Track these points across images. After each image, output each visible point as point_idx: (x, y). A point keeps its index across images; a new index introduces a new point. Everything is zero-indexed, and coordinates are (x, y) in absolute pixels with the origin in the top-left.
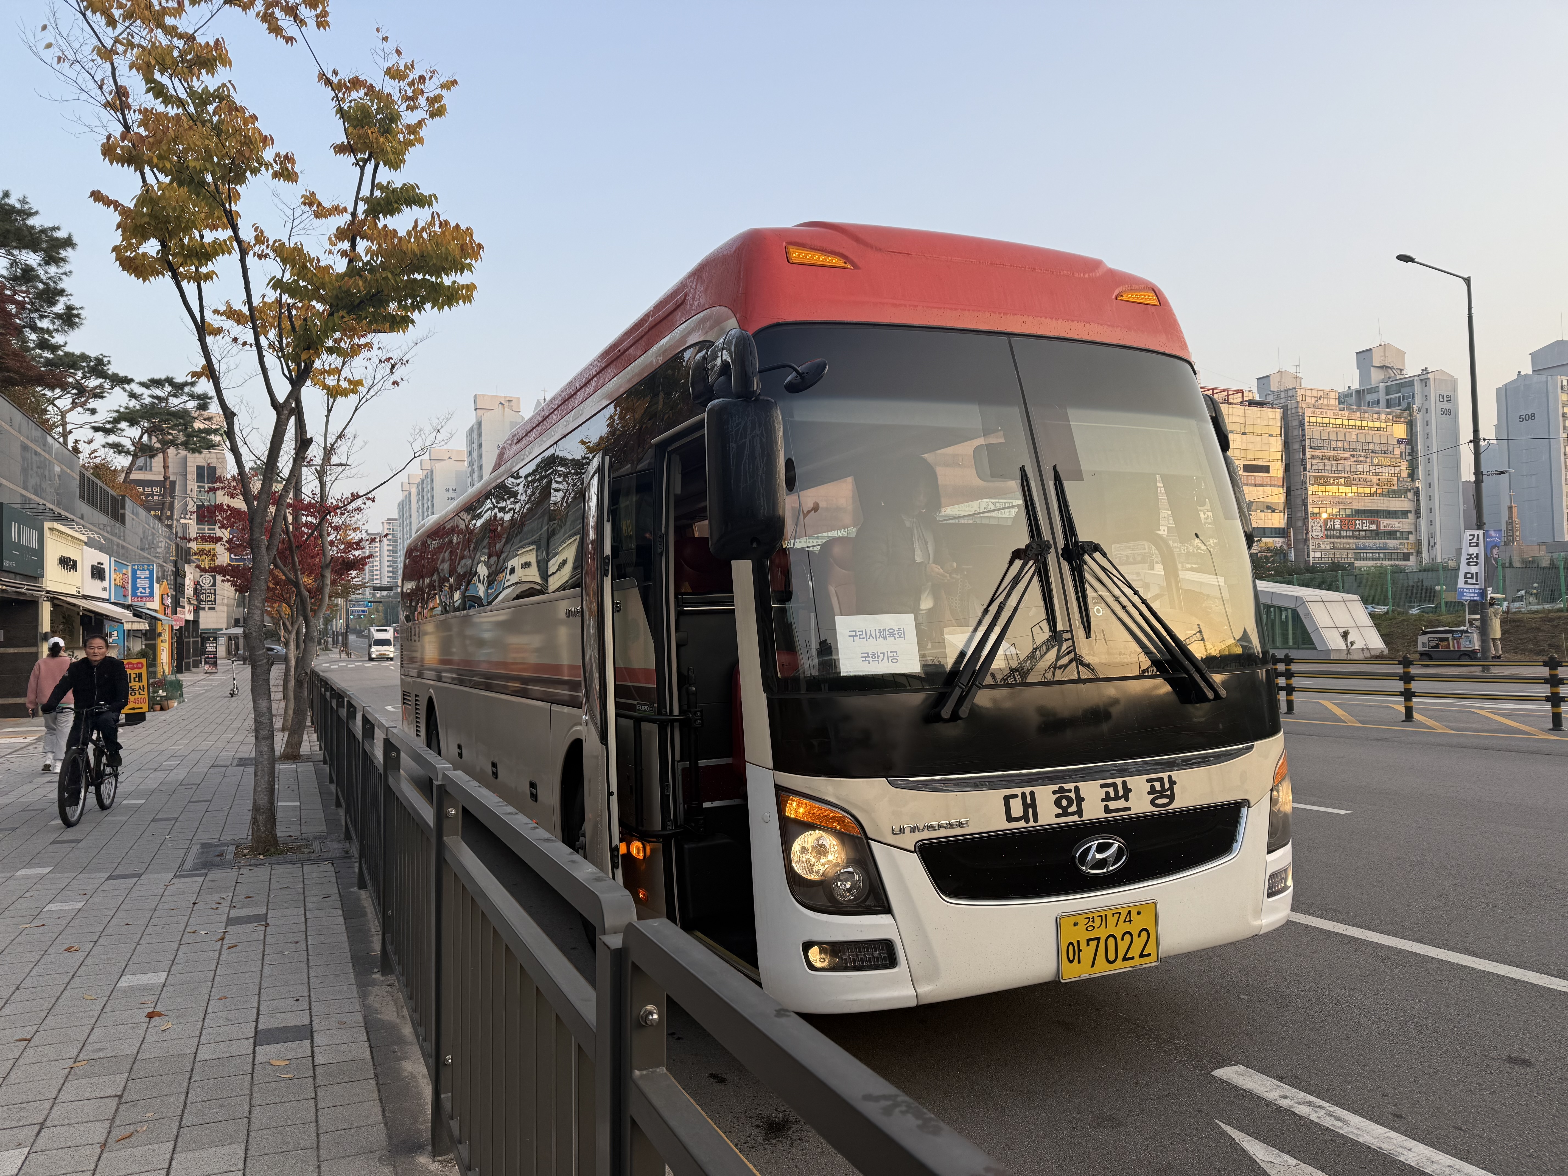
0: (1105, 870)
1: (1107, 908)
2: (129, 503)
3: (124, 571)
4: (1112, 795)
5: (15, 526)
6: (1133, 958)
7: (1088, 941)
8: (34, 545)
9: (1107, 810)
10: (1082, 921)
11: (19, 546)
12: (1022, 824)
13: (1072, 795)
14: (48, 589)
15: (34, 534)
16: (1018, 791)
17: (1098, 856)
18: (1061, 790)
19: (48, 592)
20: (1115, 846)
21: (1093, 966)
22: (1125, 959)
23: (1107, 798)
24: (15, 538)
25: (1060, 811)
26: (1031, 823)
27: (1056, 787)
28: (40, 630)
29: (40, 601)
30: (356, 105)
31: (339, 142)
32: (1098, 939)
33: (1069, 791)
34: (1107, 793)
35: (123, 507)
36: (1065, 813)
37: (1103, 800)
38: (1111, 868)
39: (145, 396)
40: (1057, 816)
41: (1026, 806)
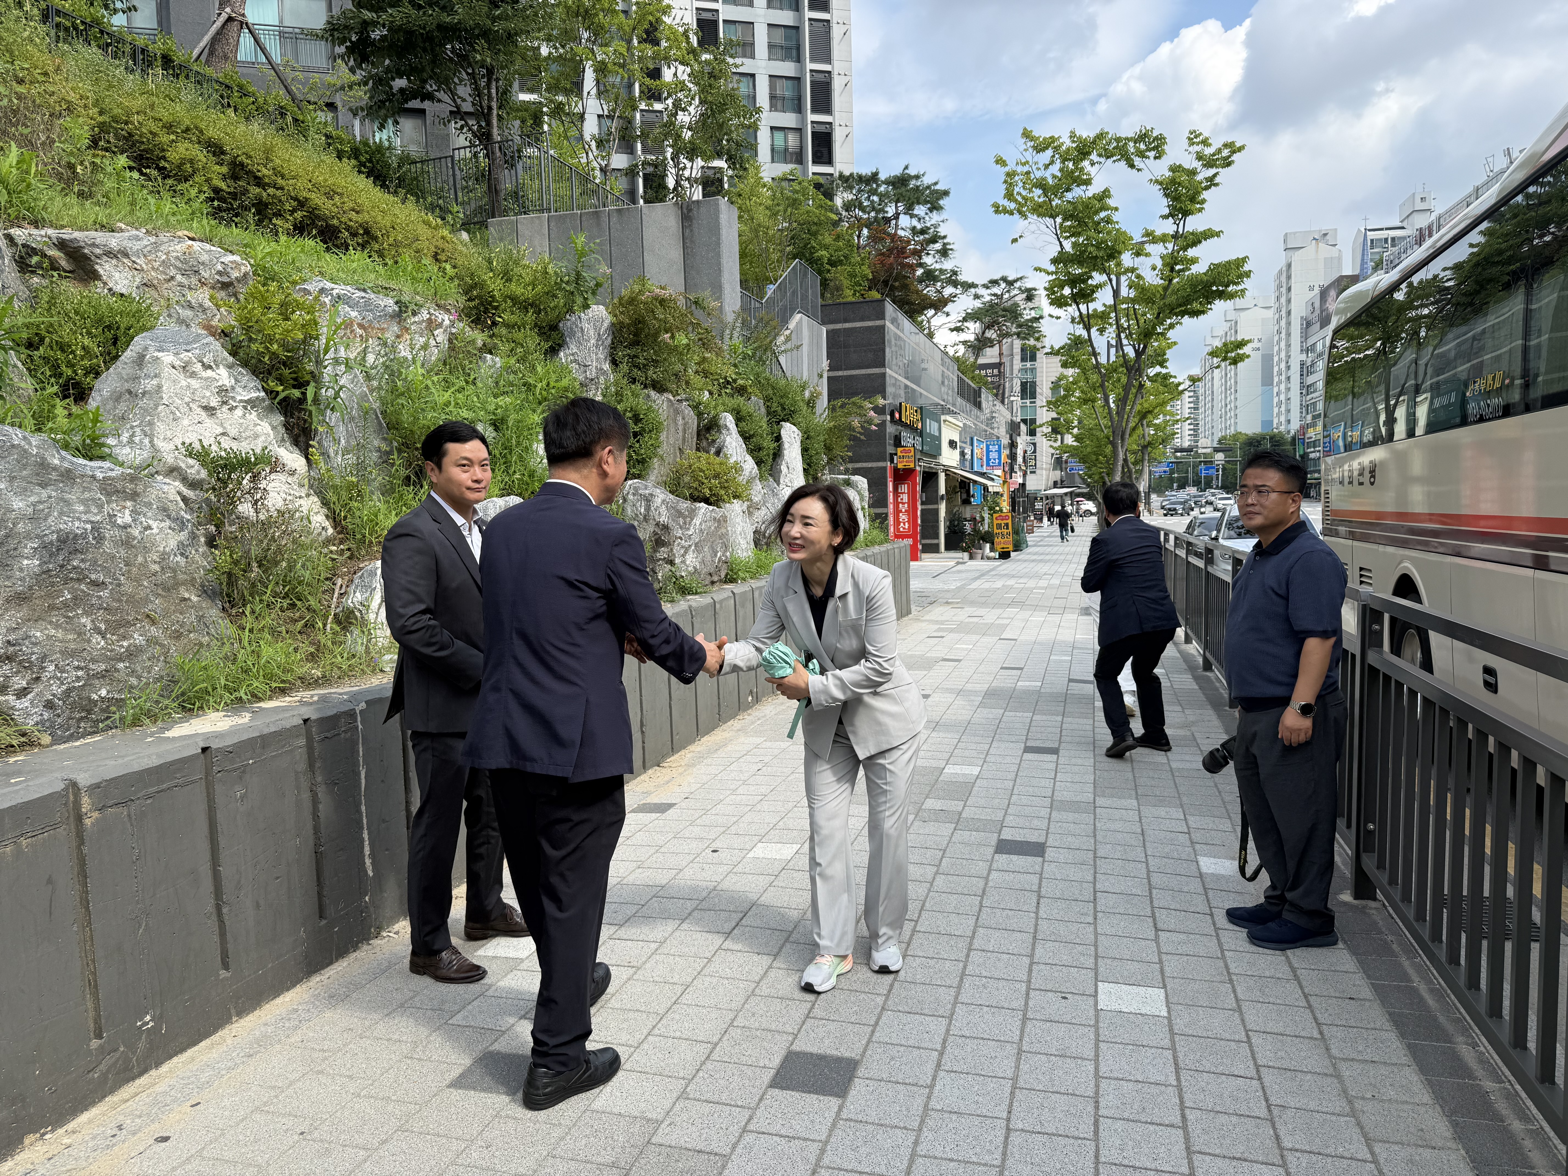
5: (929, 422)
8: (937, 434)
11: (930, 435)
15: (936, 426)
19: (943, 466)
24: (929, 430)
28: (939, 493)
29: (939, 472)
35: (980, 396)
39: (985, 296)
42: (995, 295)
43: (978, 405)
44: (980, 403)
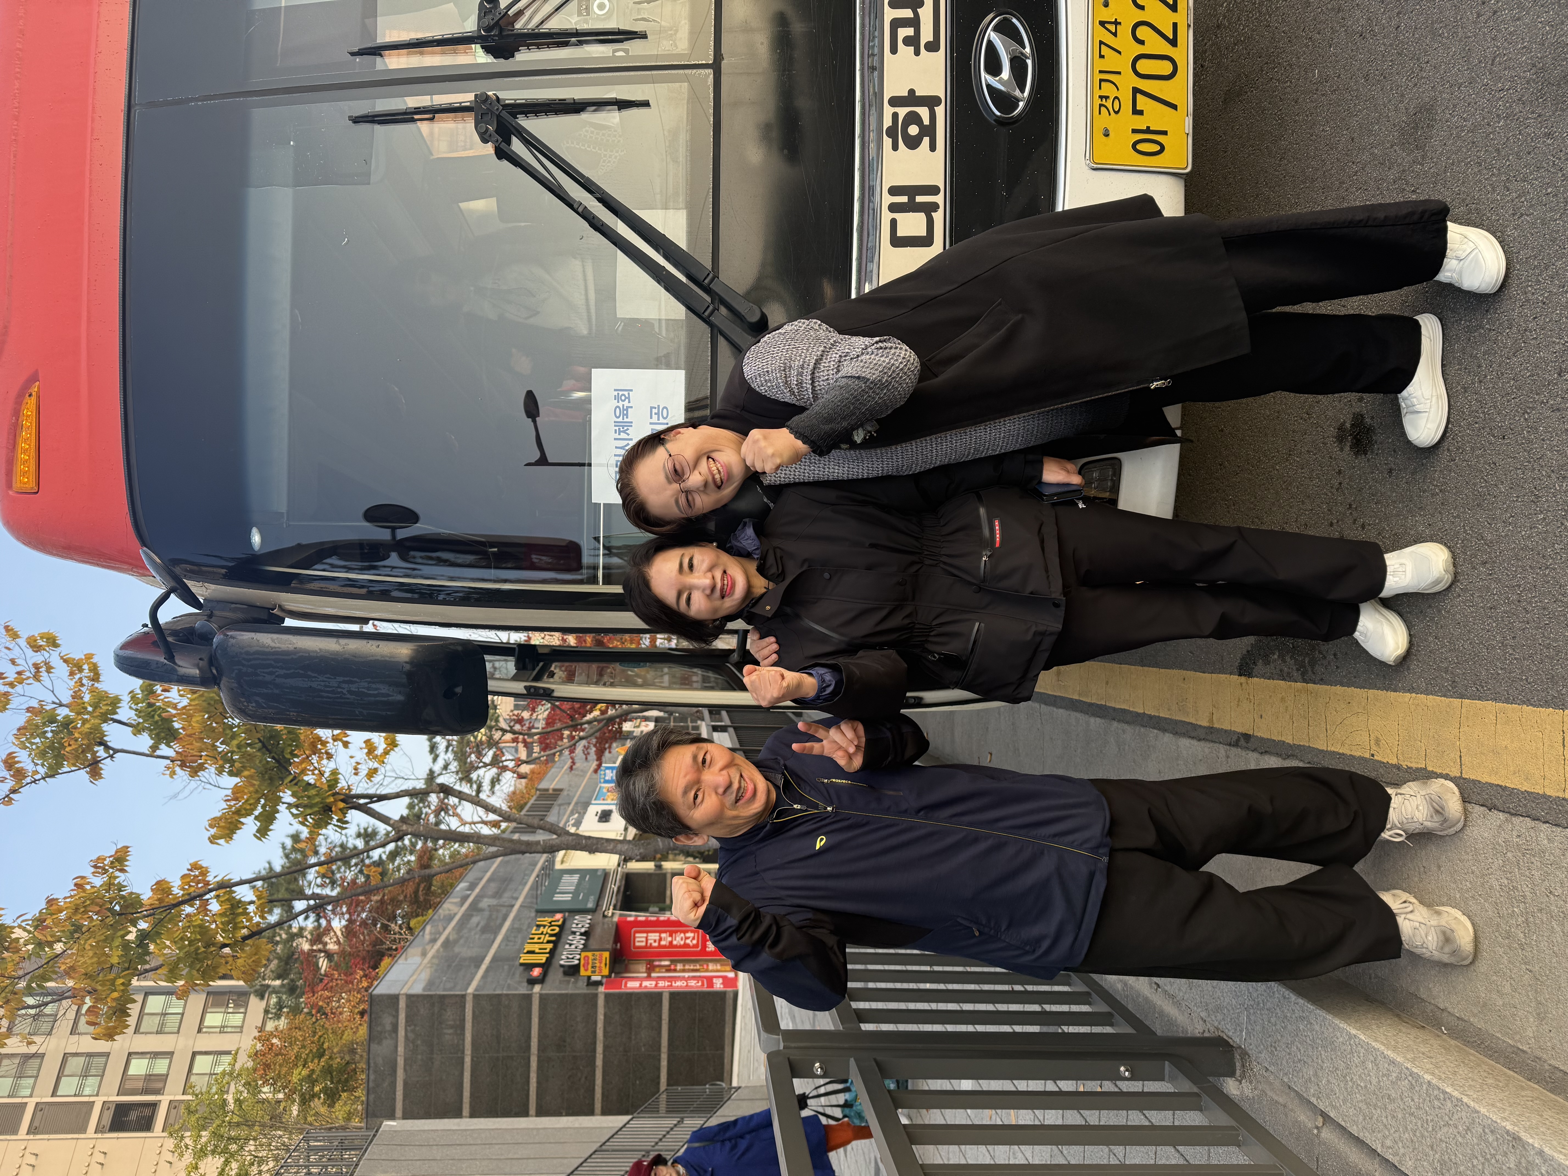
0: (1029, 62)
1: (1090, 66)
2: (543, 785)
3: (605, 790)
4: (910, 31)
5: (558, 897)
6: (1175, 25)
7: (1137, 112)
8: (576, 877)
9: (932, 47)
10: (1105, 120)
11: (576, 893)
12: (938, 217)
13: (902, 112)
14: (616, 864)
15: (566, 878)
16: (887, 216)
17: (1006, 74)
18: (892, 132)
19: (619, 865)
20: (992, 35)
21: (1174, 107)
22: (1173, 42)
23: (913, 42)
24: (568, 897)
25: (926, 140)
26: (939, 199)
27: (887, 142)
28: (652, 871)
29: (626, 871)
30: (39, 759)
31: (87, 776)
32: (1136, 91)
33: (895, 116)
34: (907, 41)
35: (547, 790)
36: (929, 131)
37: (917, 53)
38: (1028, 50)
39: (446, 757)
40: (933, 148)
41: (911, 207)
42: (447, 748)
43: (558, 792)
44: (554, 790)
